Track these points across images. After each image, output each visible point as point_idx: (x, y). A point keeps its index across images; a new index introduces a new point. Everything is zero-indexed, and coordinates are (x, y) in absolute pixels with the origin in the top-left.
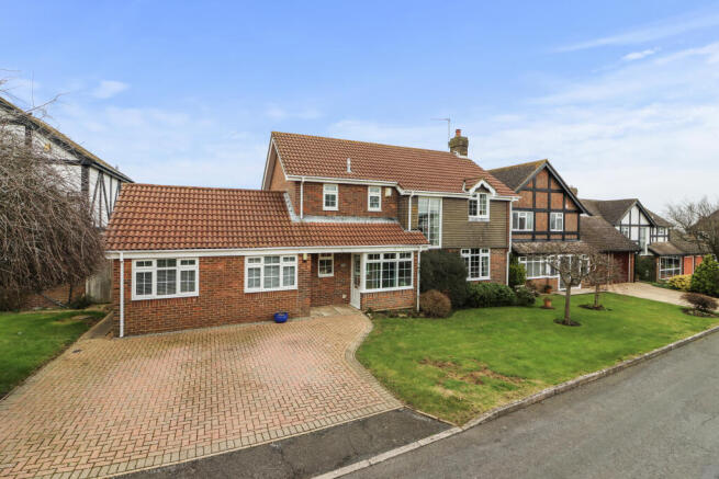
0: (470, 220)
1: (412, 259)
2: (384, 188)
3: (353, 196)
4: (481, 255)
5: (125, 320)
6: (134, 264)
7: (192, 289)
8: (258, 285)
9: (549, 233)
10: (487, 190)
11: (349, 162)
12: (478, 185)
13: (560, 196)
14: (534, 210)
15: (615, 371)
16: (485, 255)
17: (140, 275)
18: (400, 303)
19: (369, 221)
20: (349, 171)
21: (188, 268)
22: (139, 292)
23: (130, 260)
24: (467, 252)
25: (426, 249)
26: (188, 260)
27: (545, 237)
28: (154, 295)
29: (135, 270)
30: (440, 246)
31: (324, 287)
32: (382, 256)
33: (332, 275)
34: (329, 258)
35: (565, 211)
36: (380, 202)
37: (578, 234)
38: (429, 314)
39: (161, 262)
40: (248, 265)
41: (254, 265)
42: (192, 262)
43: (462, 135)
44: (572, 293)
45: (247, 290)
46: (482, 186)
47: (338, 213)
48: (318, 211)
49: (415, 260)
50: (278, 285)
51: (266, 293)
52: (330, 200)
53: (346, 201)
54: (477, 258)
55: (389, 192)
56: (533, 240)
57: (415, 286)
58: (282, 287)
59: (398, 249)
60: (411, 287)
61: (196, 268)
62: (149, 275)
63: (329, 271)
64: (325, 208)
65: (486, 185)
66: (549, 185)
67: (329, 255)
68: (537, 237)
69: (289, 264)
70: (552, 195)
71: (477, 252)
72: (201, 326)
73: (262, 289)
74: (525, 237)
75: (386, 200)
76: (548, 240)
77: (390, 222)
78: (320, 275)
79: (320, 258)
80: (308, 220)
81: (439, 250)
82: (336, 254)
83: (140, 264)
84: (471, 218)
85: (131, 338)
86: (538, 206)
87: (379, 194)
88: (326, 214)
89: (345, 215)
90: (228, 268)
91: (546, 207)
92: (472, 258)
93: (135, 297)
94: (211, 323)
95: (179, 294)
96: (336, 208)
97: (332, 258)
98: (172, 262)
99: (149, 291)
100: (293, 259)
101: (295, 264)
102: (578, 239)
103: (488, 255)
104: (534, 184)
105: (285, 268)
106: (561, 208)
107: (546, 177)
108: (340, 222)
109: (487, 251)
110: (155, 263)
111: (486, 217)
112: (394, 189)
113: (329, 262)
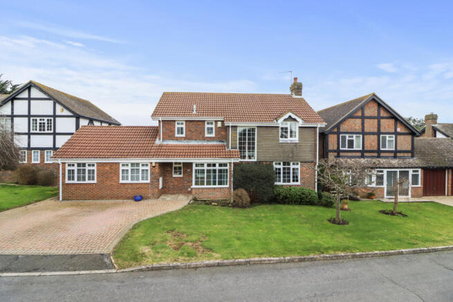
0: (281, 142)
1: (228, 168)
2: (216, 122)
3: (195, 128)
4: (292, 167)
5: (63, 193)
6: (67, 165)
7: (93, 179)
8: (127, 179)
9: (379, 151)
10: (295, 120)
11: (195, 107)
12: (286, 116)
13: (392, 121)
14: (364, 133)
15: (301, 260)
16: (296, 167)
17: (69, 171)
18: (219, 196)
19: (205, 143)
20: (195, 112)
21: (91, 168)
22: (69, 179)
23: (65, 163)
24: (280, 164)
25: (238, 161)
26: (92, 163)
27: (376, 154)
28: (76, 181)
29: (67, 168)
30: (255, 160)
31: (176, 183)
32: (206, 165)
33: (181, 176)
34: (179, 166)
35: (396, 134)
36: (214, 131)
37: (412, 152)
38: (235, 205)
39: (79, 165)
40: (121, 168)
41: (125, 168)
42: (93, 165)
43: (298, 81)
44: (399, 200)
45: (121, 181)
46: (290, 116)
47: (185, 138)
48: (172, 137)
49: (230, 168)
50: (138, 180)
51: (132, 184)
52: (180, 131)
53: (190, 131)
54: (289, 169)
55: (219, 124)
56: (363, 156)
57: (230, 186)
58: (141, 181)
59: (218, 161)
60: (228, 186)
61: (95, 168)
62: (73, 171)
63: (180, 174)
64: (177, 135)
65: (293, 116)
66: (379, 113)
67: (180, 163)
68: (366, 154)
69: (145, 168)
70: (382, 121)
71: (289, 164)
72: (98, 199)
73: (129, 181)
74: (354, 154)
75: (218, 130)
76: (379, 157)
77: (220, 143)
78: (174, 176)
79: (174, 166)
80: (165, 143)
81: (255, 162)
82: (183, 163)
83: (69, 165)
84: (282, 140)
85: (65, 202)
86: (366, 130)
87: (213, 126)
88: (177, 139)
89: (189, 139)
90: (111, 169)
91: (376, 130)
92: (284, 169)
93: (67, 181)
94: (102, 198)
95: (87, 181)
96: (184, 135)
97: (181, 165)
98: (84, 165)
99: (73, 179)
100: (147, 165)
101: (148, 168)
102: (412, 156)
103: (298, 167)
104: (363, 113)
105: (143, 170)
106: (393, 131)
107: (376, 108)
108: (186, 143)
109: (297, 164)
110: (76, 165)
111: (296, 139)
112: (223, 122)
113: (180, 168)
